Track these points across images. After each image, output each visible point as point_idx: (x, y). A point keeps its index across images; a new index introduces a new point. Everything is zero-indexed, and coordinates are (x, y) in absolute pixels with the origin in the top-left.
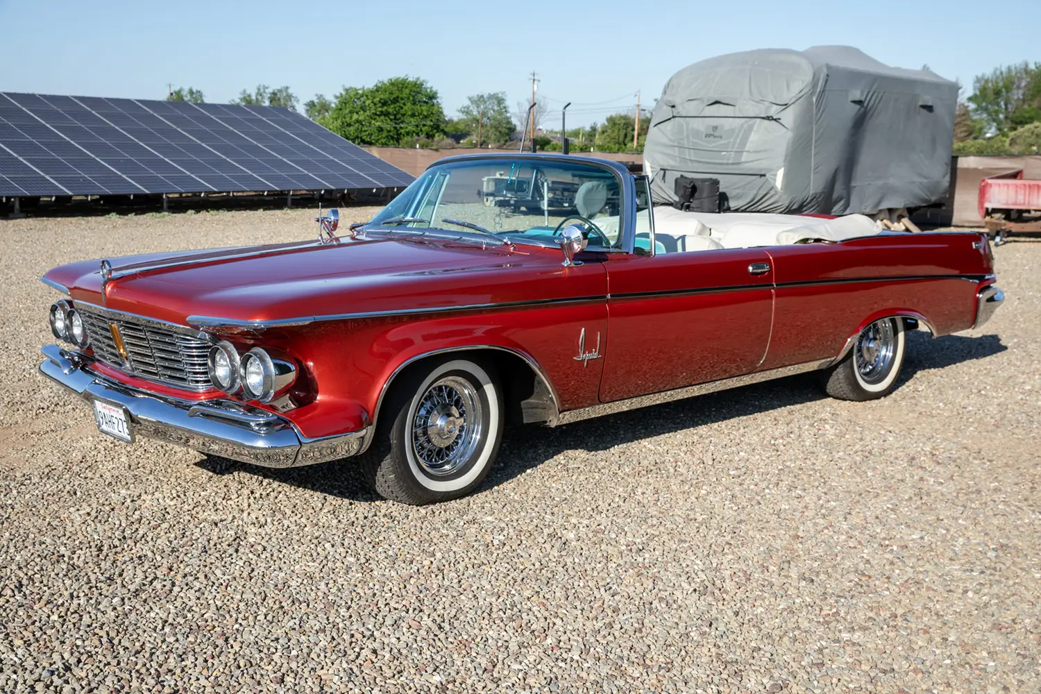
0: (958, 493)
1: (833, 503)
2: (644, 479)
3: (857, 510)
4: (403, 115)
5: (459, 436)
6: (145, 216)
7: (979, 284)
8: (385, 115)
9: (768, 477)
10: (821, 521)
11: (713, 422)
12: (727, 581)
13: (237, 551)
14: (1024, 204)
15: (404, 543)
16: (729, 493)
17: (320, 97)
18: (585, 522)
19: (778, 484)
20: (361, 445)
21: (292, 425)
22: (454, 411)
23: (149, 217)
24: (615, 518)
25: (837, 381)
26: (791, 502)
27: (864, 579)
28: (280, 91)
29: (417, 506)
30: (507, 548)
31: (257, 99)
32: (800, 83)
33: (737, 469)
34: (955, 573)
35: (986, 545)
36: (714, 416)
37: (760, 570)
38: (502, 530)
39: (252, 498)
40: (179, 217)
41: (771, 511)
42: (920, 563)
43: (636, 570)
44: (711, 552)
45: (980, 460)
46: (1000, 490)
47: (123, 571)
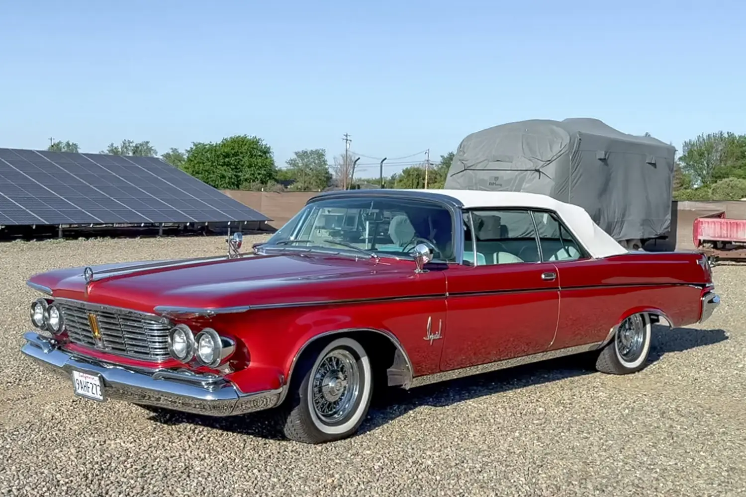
0: (698, 435)
1: (610, 442)
2: (473, 427)
3: (628, 446)
4: (243, 166)
5: (343, 394)
6: (44, 242)
7: (702, 290)
8: (227, 166)
9: (562, 425)
10: (604, 454)
11: (516, 388)
12: (544, 491)
13: (189, 476)
14: (727, 237)
15: (310, 469)
16: (536, 435)
17: (174, 150)
18: (437, 454)
19: (570, 429)
20: (278, 399)
21: (232, 384)
22: (341, 375)
23: (48, 243)
24: (457, 451)
25: (603, 360)
26: (580, 441)
27: (639, 489)
28: (141, 145)
29: (314, 444)
30: (385, 471)
31: (123, 151)
32: (560, 145)
33: (538, 419)
34: (701, 486)
35: (720, 468)
36: (517, 384)
37: (566, 484)
38: (379, 459)
39: (190, 441)
40: (72, 242)
41: (568, 447)
42: (676, 479)
43: (479, 484)
44: (530, 473)
45: (712, 414)
46: (727, 433)
47: (108, 490)
